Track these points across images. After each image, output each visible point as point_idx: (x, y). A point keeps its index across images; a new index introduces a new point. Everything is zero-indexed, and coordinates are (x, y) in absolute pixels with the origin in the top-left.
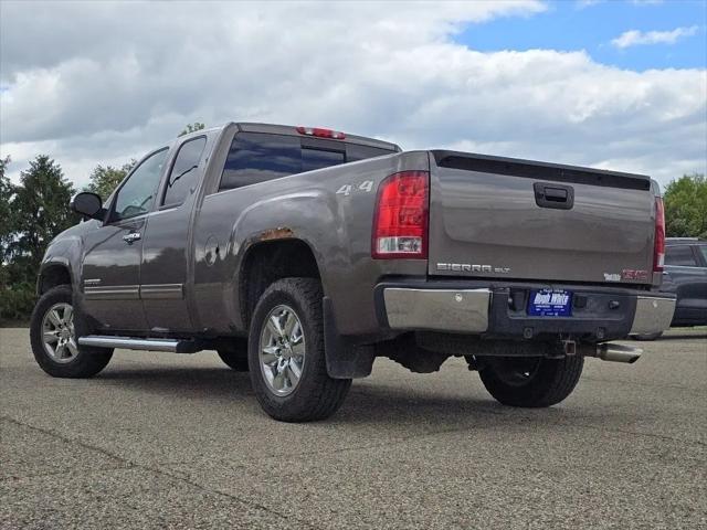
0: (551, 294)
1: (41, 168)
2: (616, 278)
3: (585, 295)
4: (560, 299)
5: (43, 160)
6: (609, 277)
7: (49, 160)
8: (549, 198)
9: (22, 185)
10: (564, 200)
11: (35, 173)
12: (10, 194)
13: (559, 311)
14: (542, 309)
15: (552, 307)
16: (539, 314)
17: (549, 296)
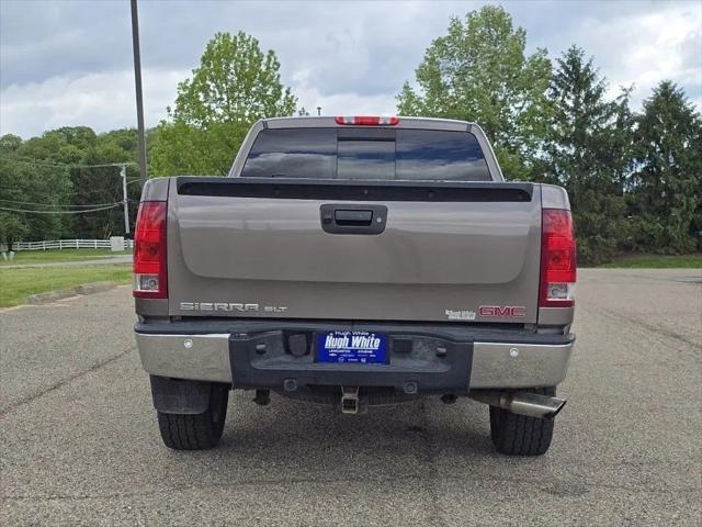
0: (350, 337)
1: (663, 94)
2: (470, 316)
3: (409, 337)
4: (366, 343)
5: (665, 86)
6: (453, 316)
7: (672, 85)
8: (340, 222)
9: (644, 113)
10: (368, 223)
11: (657, 99)
12: (632, 123)
13: (368, 357)
14: (339, 354)
15: (354, 352)
16: (335, 360)
17: (346, 339)
